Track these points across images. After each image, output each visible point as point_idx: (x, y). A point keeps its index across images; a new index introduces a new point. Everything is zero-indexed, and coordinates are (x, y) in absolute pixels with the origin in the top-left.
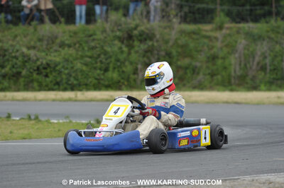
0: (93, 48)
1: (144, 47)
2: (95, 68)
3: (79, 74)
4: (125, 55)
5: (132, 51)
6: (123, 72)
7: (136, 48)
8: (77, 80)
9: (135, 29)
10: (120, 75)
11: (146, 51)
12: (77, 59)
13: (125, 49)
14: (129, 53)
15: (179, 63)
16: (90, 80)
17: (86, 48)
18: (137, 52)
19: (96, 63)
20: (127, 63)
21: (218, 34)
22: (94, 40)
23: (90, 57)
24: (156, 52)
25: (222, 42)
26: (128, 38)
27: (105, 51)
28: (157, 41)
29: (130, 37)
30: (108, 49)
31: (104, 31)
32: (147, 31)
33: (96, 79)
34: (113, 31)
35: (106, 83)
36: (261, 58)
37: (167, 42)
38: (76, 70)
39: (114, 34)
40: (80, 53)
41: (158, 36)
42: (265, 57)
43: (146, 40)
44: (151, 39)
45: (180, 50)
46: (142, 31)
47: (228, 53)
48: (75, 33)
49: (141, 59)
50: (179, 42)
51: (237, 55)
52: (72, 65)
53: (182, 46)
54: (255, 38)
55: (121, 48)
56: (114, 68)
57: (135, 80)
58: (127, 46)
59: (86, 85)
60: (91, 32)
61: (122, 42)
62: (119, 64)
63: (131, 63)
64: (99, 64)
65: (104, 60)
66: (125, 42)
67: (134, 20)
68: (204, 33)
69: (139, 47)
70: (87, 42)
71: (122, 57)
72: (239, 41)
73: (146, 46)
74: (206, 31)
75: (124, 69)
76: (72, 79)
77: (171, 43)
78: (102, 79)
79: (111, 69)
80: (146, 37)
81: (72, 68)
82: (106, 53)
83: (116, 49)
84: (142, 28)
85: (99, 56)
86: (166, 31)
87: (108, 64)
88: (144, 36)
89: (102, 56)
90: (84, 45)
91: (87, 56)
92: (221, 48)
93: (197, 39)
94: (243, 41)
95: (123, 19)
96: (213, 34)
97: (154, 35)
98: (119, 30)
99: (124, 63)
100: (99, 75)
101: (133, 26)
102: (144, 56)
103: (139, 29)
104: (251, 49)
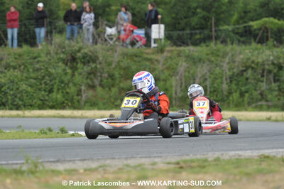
0: (38, 70)
1: (87, 69)
2: (40, 90)
3: (24, 95)
4: (69, 77)
5: (76, 73)
6: (67, 93)
7: (80, 70)
8: (23, 101)
9: (79, 51)
10: (64, 96)
11: (89, 74)
12: (22, 80)
13: (69, 71)
14: (73, 75)
15: (122, 85)
16: (35, 101)
17: (31, 70)
18: (80, 74)
19: (41, 84)
20: (71, 85)
21: (159, 57)
22: (38, 62)
23: (35, 79)
24: (99, 74)
25: (164, 64)
26: (72, 60)
27: (50, 72)
28: (100, 63)
29: (74, 59)
30: (53, 71)
31: (48, 53)
32: (90, 53)
33: (41, 100)
34: (57, 54)
35: (51, 104)
36: (202, 80)
37: (110, 64)
38: (21, 92)
39: (58, 56)
40: (25, 75)
41: (101, 59)
42: (206, 79)
43: (89, 62)
44: (94, 61)
45: (122, 72)
46: (86, 53)
47: (170, 75)
48: (20, 55)
49: (85, 81)
50: (122, 64)
51: (178, 77)
52: (17, 87)
53: (125, 69)
54: (195, 61)
55: (64, 70)
56: (58, 90)
57: (78, 101)
58: (71, 68)
59: (31, 106)
60: (35, 55)
61: (66, 64)
62: (63, 85)
63: (75, 85)
64: (43, 85)
65: (48, 82)
66: (69, 64)
67: (77, 43)
68: (146, 56)
69: (83, 69)
70: (31, 64)
71: (66, 79)
72: (180, 64)
73: (89, 68)
74: (147, 54)
75: (68, 90)
76: (17, 100)
77: (113, 66)
78: (47, 100)
79: (55, 90)
80: (89, 59)
81: (18, 89)
82: (50, 75)
83: (60, 71)
84: (86, 51)
85: (44, 77)
86: (108, 53)
87: (53, 85)
88: (88, 58)
89: (47, 78)
90: (29, 66)
91: (32, 78)
92: (162, 71)
93: (139, 62)
94: (184, 64)
95: (67, 42)
96: (154, 57)
97: (97, 58)
98: (63, 52)
99: (68, 84)
100: (43, 96)
101: (77, 48)
102: (87, 78)
103: (82, 51)
104: (191, 72)
